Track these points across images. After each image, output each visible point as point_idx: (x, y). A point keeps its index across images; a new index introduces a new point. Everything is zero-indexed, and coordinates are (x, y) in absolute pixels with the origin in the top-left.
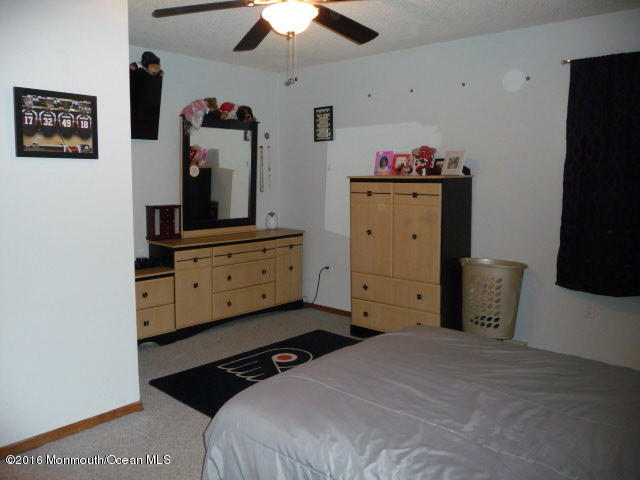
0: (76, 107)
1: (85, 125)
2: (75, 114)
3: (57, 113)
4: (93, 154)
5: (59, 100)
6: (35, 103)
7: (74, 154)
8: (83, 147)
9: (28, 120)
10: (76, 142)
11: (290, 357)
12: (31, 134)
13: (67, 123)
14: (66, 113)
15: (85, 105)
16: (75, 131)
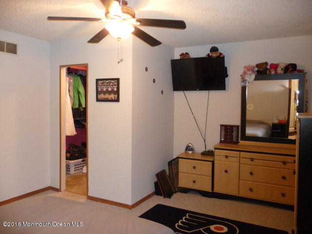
0: (113, 83)
1: (115, 89)
2: (112, 85)
3: (107, 86)
4: (118, 100)
5: (107, 81)
6: (101, 83)
7: (112, 101)
8: (115, 97)
9: (99, 89)
10: (113, 96)
11: (222, 229)
12: (100, 94)
13: (110, 89)
14: (110, 85)
15: (115, 82)
16: (112, 92)
